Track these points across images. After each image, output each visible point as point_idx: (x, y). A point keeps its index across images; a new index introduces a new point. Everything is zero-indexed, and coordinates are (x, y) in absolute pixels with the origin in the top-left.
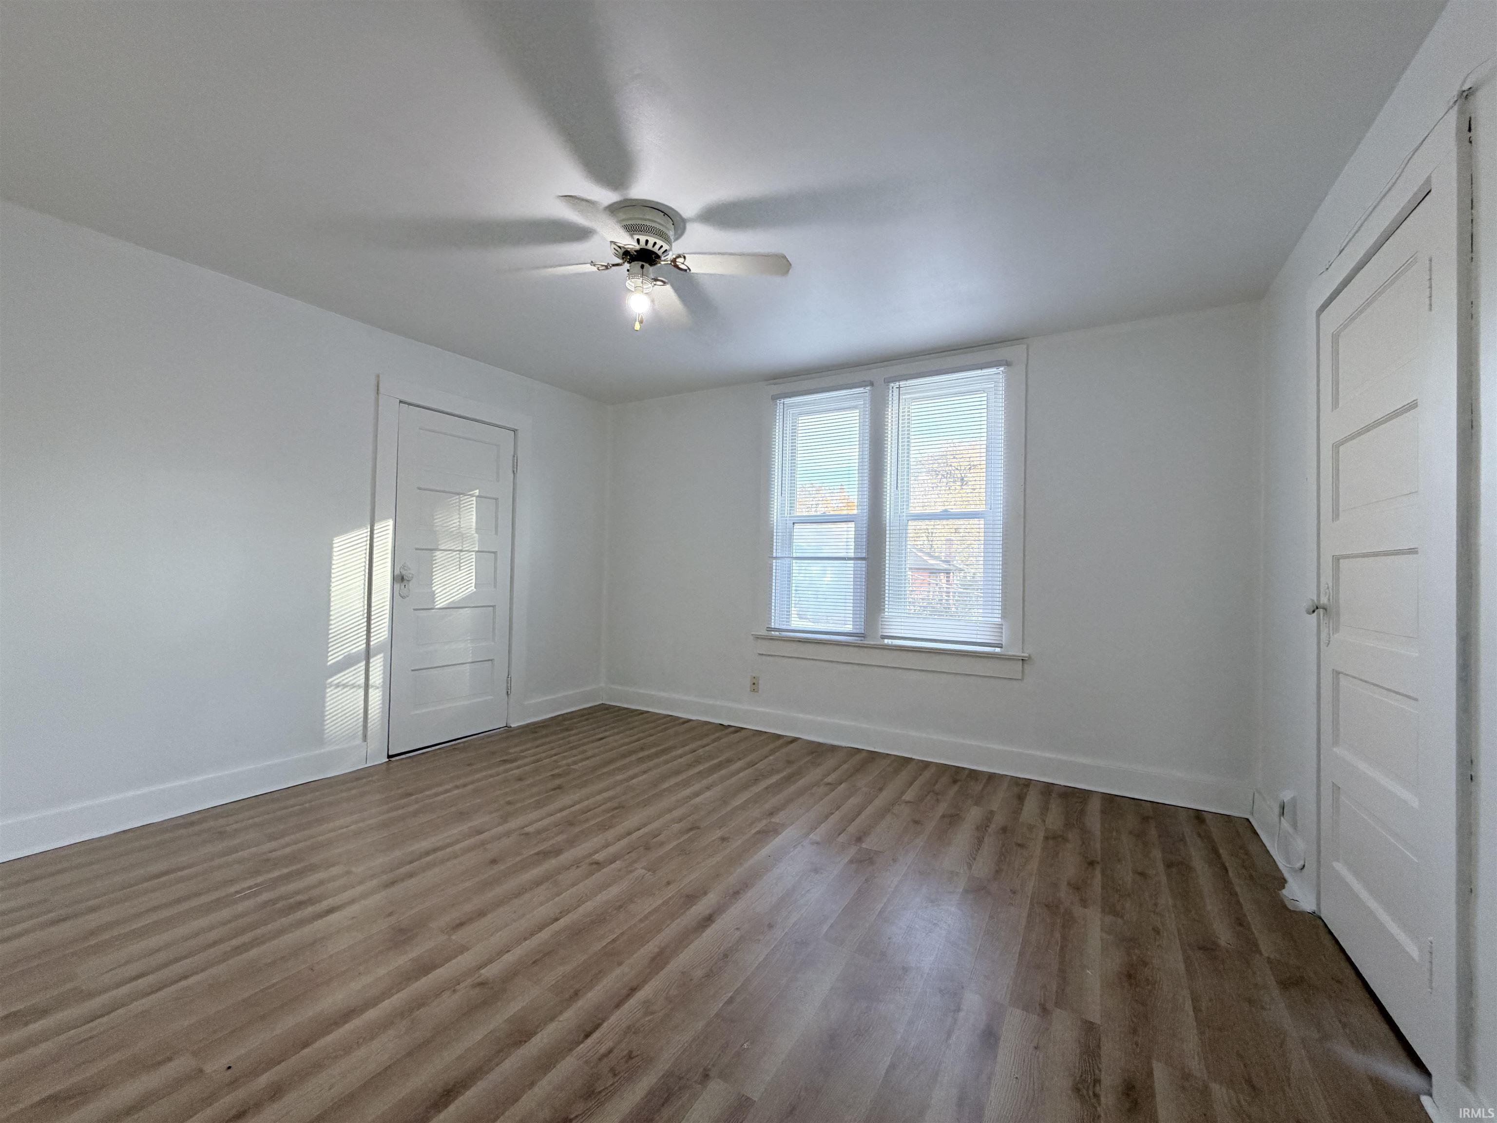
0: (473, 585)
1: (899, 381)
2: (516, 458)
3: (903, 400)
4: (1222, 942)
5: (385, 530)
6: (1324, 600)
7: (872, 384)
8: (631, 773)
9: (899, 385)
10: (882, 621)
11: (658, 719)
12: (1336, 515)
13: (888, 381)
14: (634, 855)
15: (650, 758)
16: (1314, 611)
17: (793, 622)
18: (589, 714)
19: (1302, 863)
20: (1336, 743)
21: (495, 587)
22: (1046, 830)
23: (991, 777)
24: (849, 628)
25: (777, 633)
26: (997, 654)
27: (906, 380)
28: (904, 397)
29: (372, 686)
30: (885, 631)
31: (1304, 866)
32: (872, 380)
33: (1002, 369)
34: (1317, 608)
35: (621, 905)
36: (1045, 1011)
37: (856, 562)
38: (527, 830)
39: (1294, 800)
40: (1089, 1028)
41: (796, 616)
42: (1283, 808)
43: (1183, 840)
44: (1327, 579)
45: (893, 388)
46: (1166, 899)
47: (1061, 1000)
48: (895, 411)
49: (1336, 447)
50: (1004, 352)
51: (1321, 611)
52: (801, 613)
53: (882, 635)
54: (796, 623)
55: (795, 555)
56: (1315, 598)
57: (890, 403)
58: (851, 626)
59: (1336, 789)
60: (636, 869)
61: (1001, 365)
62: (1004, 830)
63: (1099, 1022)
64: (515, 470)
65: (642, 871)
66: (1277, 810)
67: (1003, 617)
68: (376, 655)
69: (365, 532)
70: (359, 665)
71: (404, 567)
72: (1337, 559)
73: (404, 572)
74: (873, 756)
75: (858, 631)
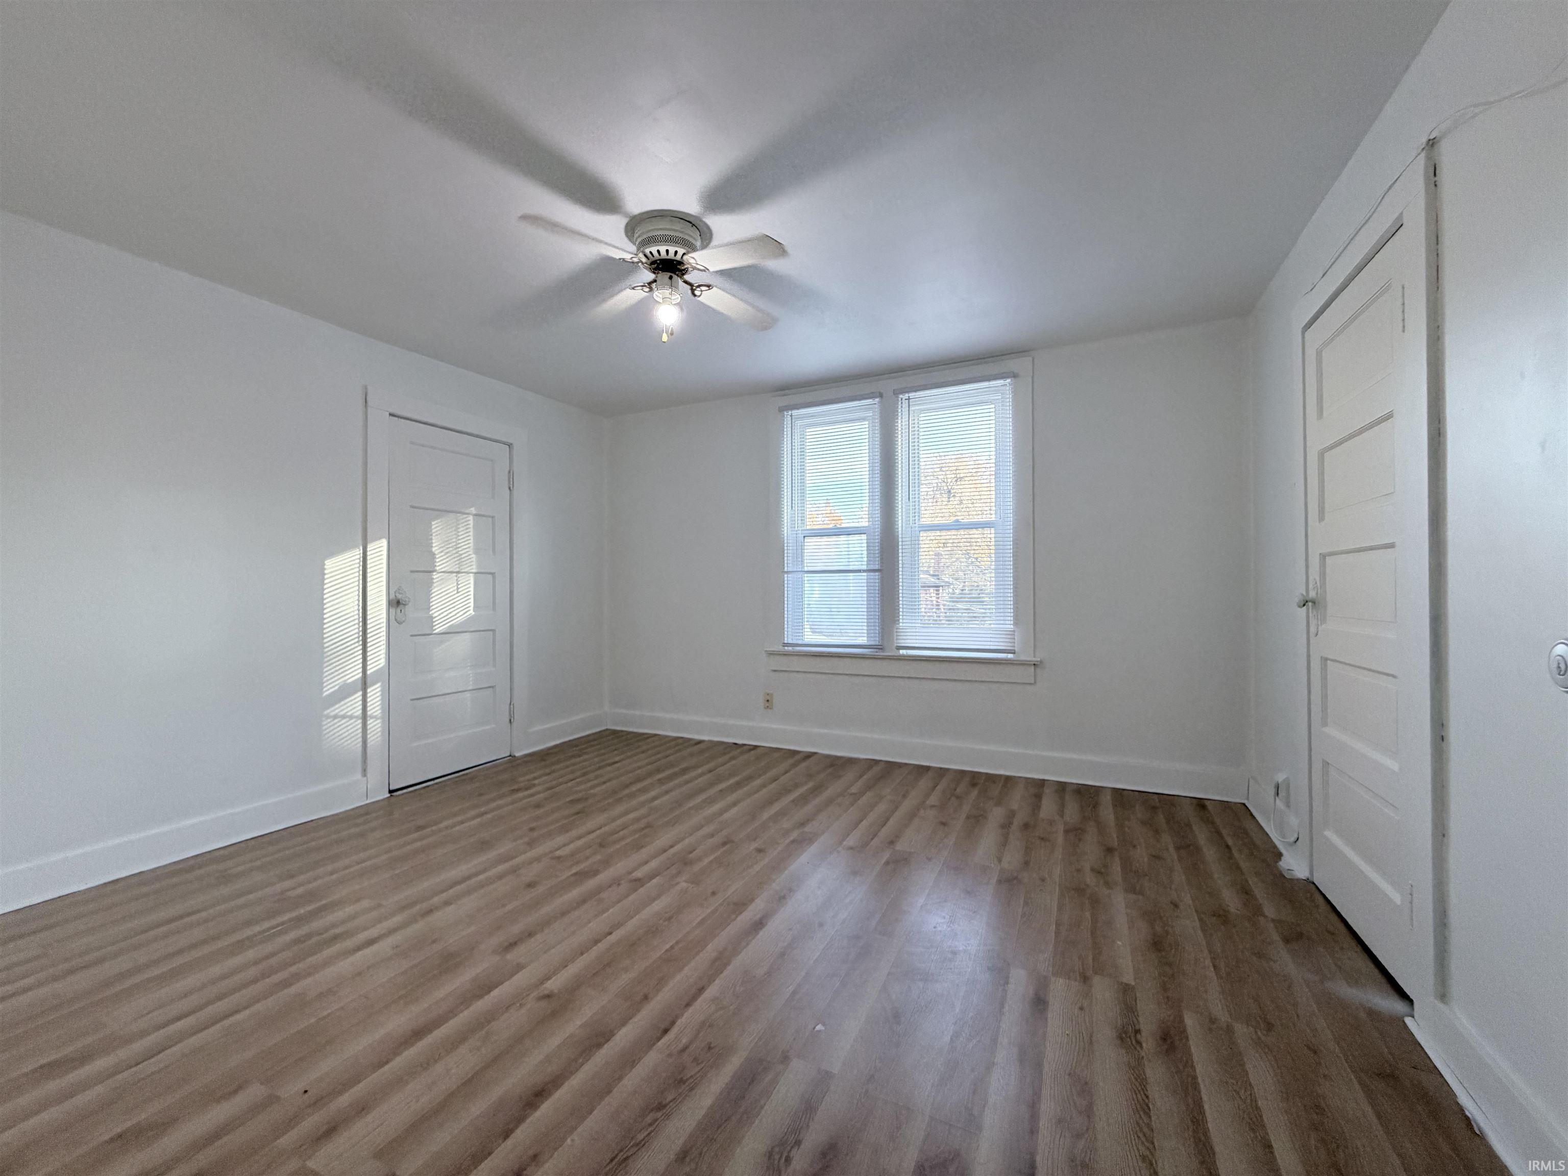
0: (472, 608)
1: (908, 392)
2: (511, 474)
3: (912, 412)
4: (1232, 910)
5: (379, 550)
6: (1312, 594)
7: (881, 395)
8: (653, 794)
9: (909, 397)
10: (896, 632)
11: (669, 742)
12: (1321, 518)
13: (897, 392)
14: (673, 870)
15: (670, 778)
16: (1304, 605)
17: (806, 637)
18: (595, 740)
19: (1296, 836)
20: (1325, 724)
21: (494, 609)
22: (1065, 824)
23: (1008, 779)
24: (863, 640)
25: (790, 648)
26: (1010, 660)
27: (915, 391)
28: (914, 408)
29: (372, 717)
30: (900, 641)
31: (1298, 839)
32: (882, 391)
33: (1009, 380)
34: (1307, 602)
35: (670, 917)
36: (1085, 979)
37: (869, 574)
38: (558, 853)
39: (1287, 780)
40: (1126, 989)
41: (809, 630)
42: (1277, 787)
43: (1189, 825)
44: (1314, 574)
45: (902, 399)
46: (1179, 877)
47: (1099, 970)
48: (905, 423)
49: (1321, 455)
50: (1012, 364)
51: (1310, 604)
52: (813, 627)
53: (897, 646)
54: (809, 637)
55: (806, 569)
56: (1304, 593)
57: (900, 414)
58: (866, 638)
59: (1326, 764)
60: (677, 884)
61: (1008, 377)
62: (1026, 826)
63: (1133, 983)
64: (511, 486)
65: (684, 885)
66: (1272, 791)
67: (1015, 624)
68: (374, 684)
69: (358, 553)
70: (356, 695)
71: (399, 590)
72: (1323, 557)
73: (399, 596)
74: (891, 766)
75: (873, 643)
